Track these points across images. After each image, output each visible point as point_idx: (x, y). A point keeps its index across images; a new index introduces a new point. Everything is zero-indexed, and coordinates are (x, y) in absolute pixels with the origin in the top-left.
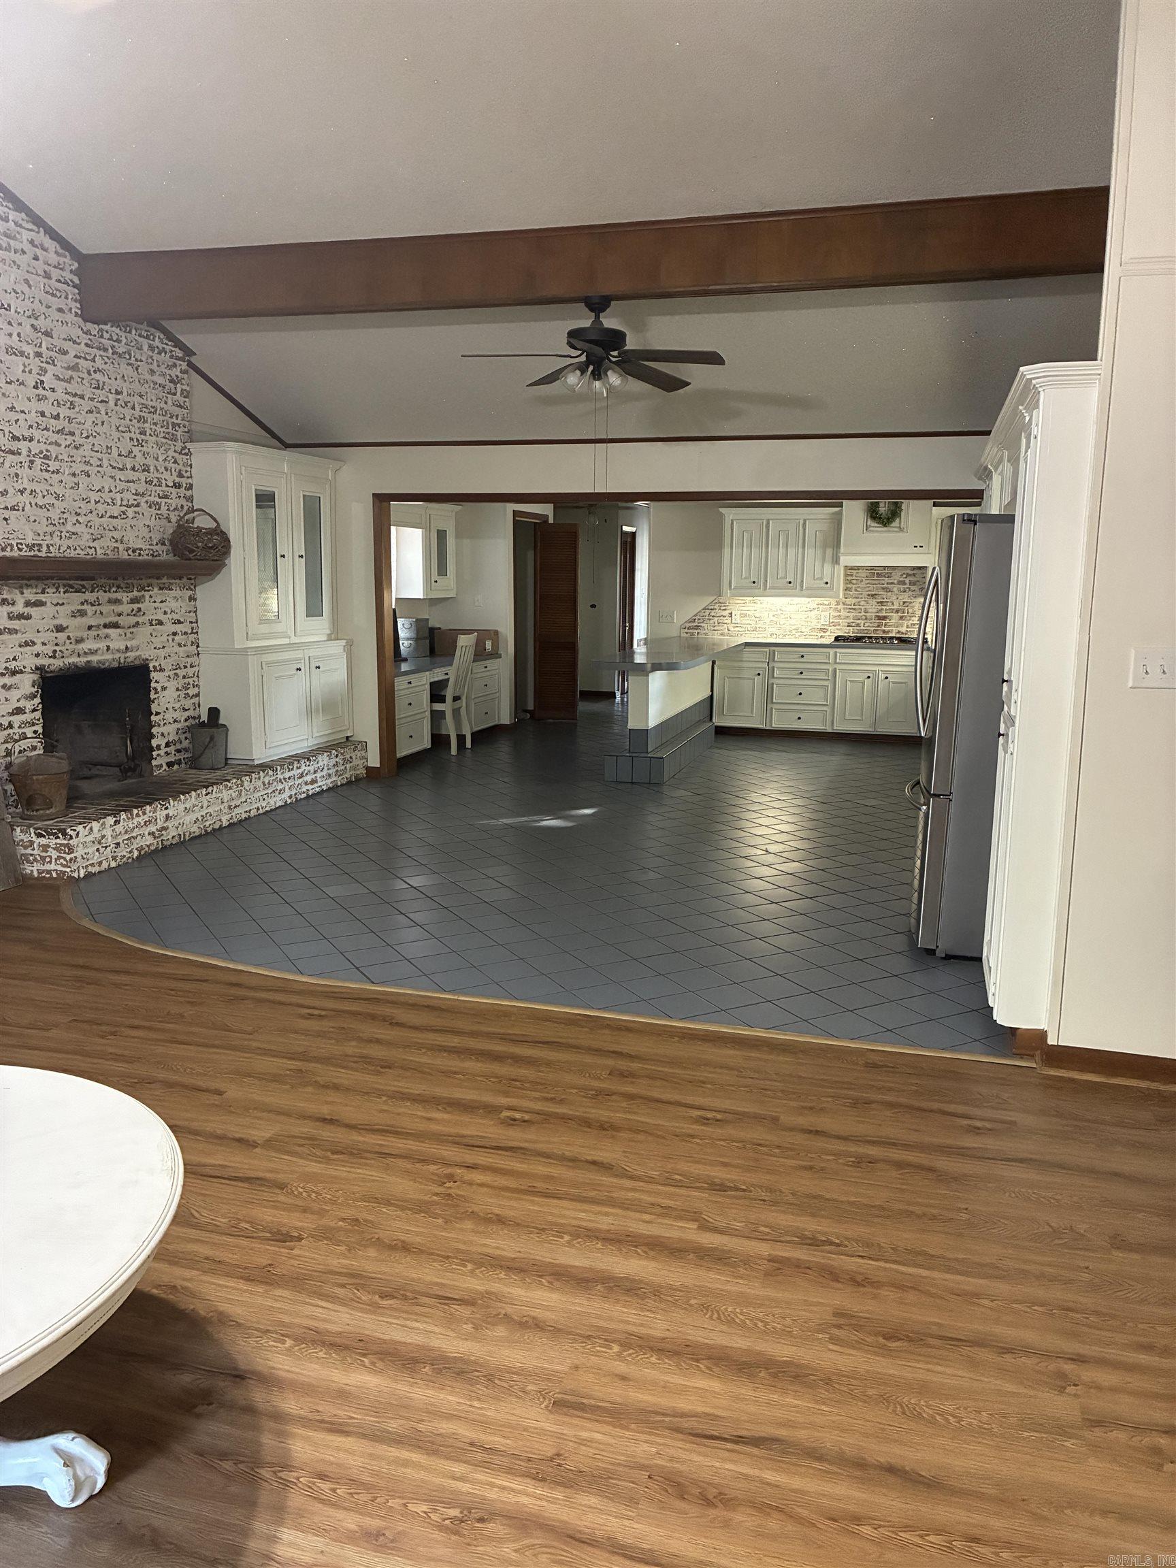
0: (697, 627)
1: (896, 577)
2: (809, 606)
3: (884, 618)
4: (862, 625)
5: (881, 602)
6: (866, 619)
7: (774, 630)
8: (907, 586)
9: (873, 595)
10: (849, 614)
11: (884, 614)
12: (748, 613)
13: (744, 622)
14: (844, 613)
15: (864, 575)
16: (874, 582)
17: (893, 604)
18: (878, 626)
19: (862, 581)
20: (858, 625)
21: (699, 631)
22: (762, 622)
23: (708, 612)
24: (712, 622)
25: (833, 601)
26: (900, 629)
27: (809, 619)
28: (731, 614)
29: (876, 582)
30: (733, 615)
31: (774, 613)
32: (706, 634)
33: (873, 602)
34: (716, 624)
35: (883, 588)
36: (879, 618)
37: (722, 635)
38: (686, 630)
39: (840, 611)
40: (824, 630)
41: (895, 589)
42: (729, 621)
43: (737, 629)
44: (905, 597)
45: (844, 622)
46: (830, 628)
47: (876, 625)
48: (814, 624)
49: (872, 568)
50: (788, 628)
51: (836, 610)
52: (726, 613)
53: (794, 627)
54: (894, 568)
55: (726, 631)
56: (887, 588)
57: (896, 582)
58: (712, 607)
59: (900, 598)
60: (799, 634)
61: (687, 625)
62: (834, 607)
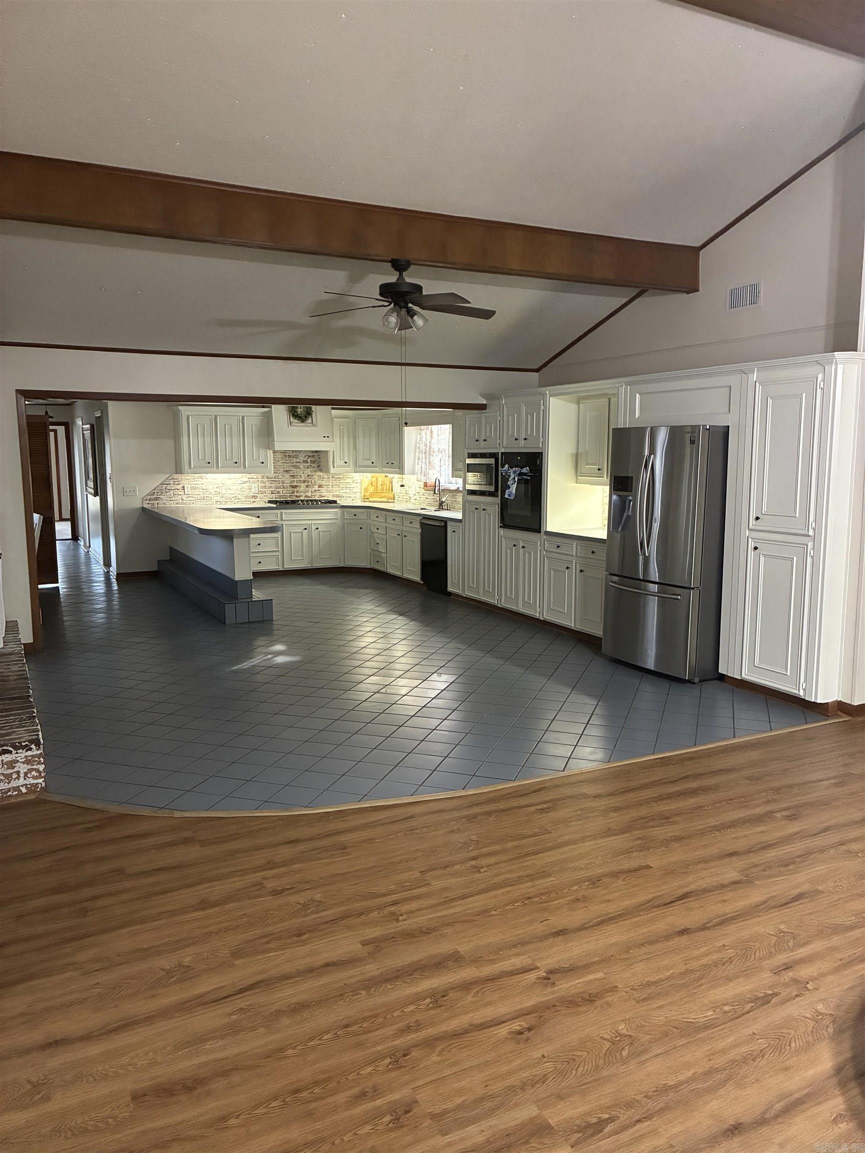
0: (156, 499)
1: (302, 458)
2: (242, 479)
3: (296, 487)
4: (281, 492)
5: (293, 476)
6: (284, 488)
7: (218, 498)
8: (309, 464)
9: (287, 471)
10: (271, 485)
11: (296, 484)
12: (198, 486)
13: (194, 493)
14: (268, 484)
15: (280, 456)
16: (287, 462)
17: (301, 477)
18: (292, 493)
19: (278, 461)
20: (278, 492)
21: (158, 501)
22: (208, 493)
23: (164, 486)
24: (168, 494)
25: (260, 476)
26: (307, 494)
27: (243, 489)
28: (184, 487)
29: (289, 461)
30: (185, 488)
31: (217, 486)
32: (164, 504)
33: (287, 475)
34: (172, 495)
35: (293, 466)
36: (293, 487)
37: (177, 504)
38: (147, 502)
39: (265, 483)
40: (255, 497)
41: (301, 466)
42: (183, 493)
43: (190, 499)
44: (308, 472)
45: (268, 491)
46: (259, 495)
47: (291, 492)
48: (247, 493)
49: (285, 452)
50: (228, 496)
51: (262, 482)
52: (179, 487)
53: (233, 496)
54: (299, 452)
55: (181, 501)
56: (296, 466)
57: (301, 461)
58: (168, 482)
59: (305, 472)
60: (238, 500)
61: (148, 497)
62: (260, 480)
